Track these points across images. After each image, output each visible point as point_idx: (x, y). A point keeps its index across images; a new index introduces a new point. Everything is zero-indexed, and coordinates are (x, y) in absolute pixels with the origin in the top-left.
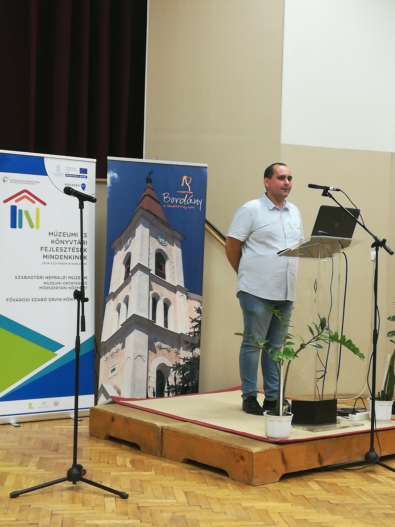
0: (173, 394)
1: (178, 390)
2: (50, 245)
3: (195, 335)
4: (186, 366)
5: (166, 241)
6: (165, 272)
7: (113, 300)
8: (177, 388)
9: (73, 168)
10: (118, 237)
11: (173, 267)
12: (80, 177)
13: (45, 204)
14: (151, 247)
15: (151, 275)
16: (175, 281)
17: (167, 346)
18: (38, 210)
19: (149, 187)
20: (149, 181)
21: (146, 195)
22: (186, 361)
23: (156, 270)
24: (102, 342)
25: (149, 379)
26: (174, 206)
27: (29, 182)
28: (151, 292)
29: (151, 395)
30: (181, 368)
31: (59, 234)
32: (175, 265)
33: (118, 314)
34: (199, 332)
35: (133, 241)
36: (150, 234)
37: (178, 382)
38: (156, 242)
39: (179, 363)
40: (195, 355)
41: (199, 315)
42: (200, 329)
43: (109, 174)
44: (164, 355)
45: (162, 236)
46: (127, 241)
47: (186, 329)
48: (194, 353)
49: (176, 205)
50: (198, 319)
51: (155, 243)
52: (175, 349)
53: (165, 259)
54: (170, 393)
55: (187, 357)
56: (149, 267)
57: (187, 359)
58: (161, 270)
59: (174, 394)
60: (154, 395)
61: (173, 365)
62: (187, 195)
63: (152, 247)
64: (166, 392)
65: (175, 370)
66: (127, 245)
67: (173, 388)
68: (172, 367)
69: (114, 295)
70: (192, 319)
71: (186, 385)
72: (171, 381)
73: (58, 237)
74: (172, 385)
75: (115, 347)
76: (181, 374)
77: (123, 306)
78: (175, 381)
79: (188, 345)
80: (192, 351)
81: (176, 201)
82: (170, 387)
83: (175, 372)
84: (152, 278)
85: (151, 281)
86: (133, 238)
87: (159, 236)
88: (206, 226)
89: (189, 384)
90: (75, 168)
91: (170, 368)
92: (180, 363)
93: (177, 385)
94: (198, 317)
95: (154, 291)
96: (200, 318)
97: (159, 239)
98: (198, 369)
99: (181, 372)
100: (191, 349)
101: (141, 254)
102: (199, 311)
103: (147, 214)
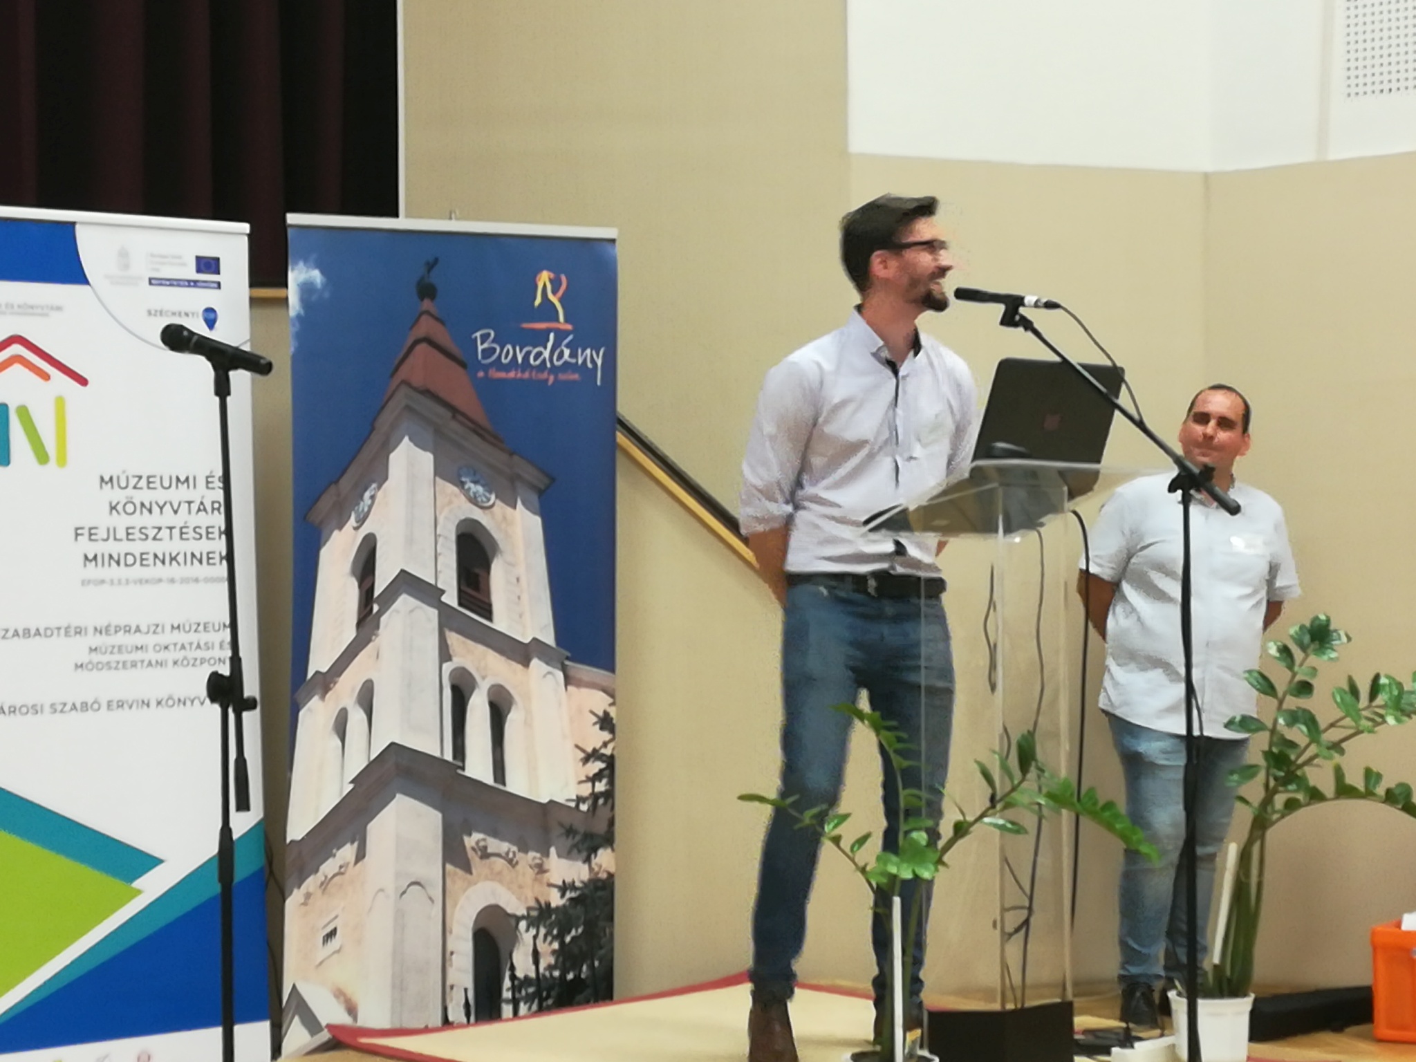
0: (530, 1008)
1: (544, 994)
2: (104, 520)
3: (594, 806)
4: (571, 911)
5: (491, 494)
6: (489, 597)
7: (323, 697)
8: (543, 985)
9: (173, 257)
10: (330, 485)
11: (518, 580)
12: (198, 284)
13: (83, 381)
14: (441, 513)
15: (443, 609)
16: (524, 627)
17: (504, 847)
18: (60, 402)
19: (428, 313)
20: (427, 291)
21: (417, 342)
22: (568, 895)
23: (460, 591)
24: (288, 841)
25: (451, 960)
26: (512, 374)
27: (28, 310)
28: (448, 668)
29: (456, 1014)
30: (553, 917)
31: (133, 481)
32: (521, 570)
33: (340, 743)
34: (609, 795)
35: (380, 494)
36: (439, 472)
37: (546, 966)
38: (456, 496)
39: (547, 900)
40: (598, 873)
41: (606, 736)
42: (611, 782)
43: (296, 272)
44: (497, 876)
45: (475, 474)
46: (363, 496)
47: (567, 785)
48: (596, 864)
49: (519, 371)
50: (603, 751)
51: (454, 499)
52: (532, 854)
53: (490, 554)
54: (522, 1004)
55: (574, 882)
56: (439, 581)
57: (573, 887)
58: (478, 590)
59: (535, 1007)
60: (468, 1015)
61: (529, 909)
62: (552, 336)
63: (444, 514)
64: (507, 1001)
65: (533, 926)
66: (361, 509)
67: (530, 987)
68: (523, 917)
69: (326, 682)
70: (583, 751)
71: (570, 976)
72: (523, 964)
73: (130, 491)
74: (526, 977)
75: (334, 856)
76: (555, 938)
77: (357, 717)
78: (536, 962)
79: (574, 838)
80: (588, 860)
81: (520, 360)
82: (518, 984)
83: (533, 931)
84: (447, 619)
85: (446, 629)
86: (379, 487)
87: (465, 477)
88: (621, 438)
89: (580, 971)
90: (180, 257)
91: (518, 919)
92: (550, 904)
93: (544, 975)
94: (605, 745)
95: (457, 662)
96: (610, 746)
97: (466, 487)
98: (611, 918)
99: (555, 932)
100: (584, 854)
101: (410, 540)
102: (606, 722)
103: (426, 405)
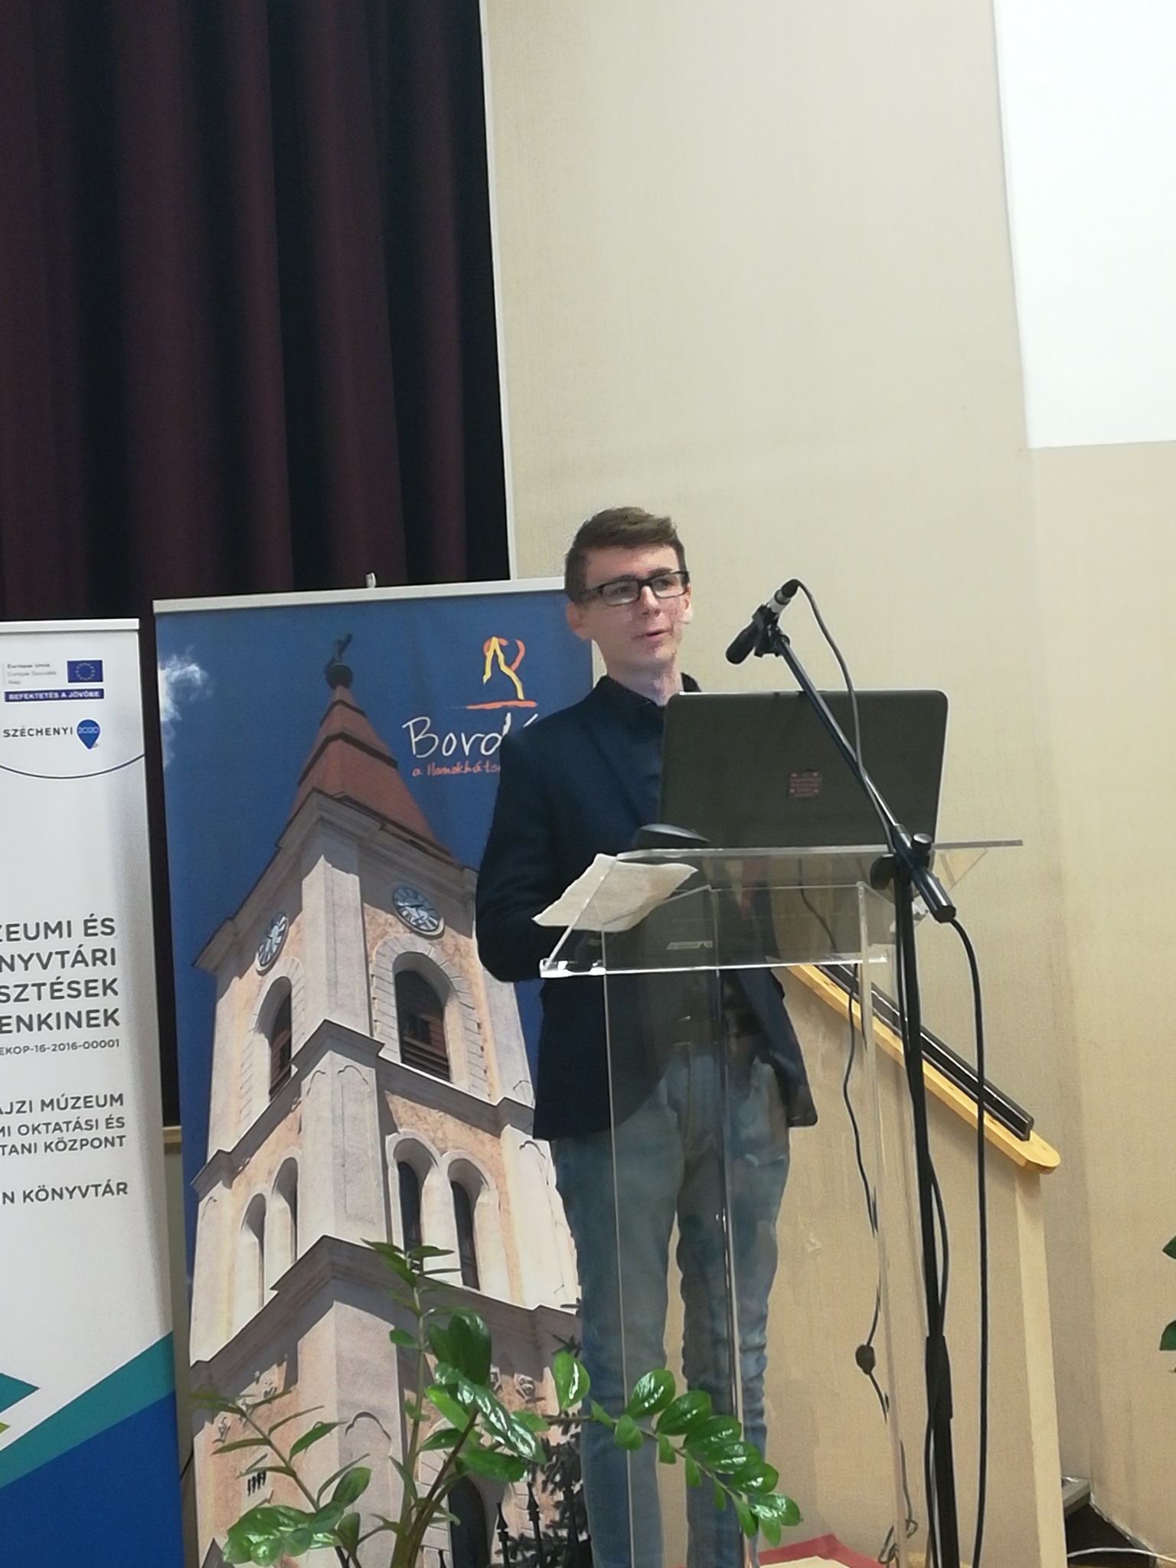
5: (438, 920)
6: (445, 1051)
7: (229, 1185)
9: (38, 666)
10: (224, 922)
11: (479, 1025)
12: (71, 695)
14: (372, 948)
16: (491, 1085)
19: (342, 702)
20: (339, 676)
23: (403, 1044)
24: (192, 1363)
26: (457, 770)
28: (391, 1140)
32: (483, 1013)
33: (256, 1240)
35: (292, 929)
36: (368, 896)
37: (548, 1522)
38: (390, 925)
45: (416, 898)
46: (269, 932)
47: (563, 1286)
49: (467, 763)
51: (388, 929)
52: (518, 1377)
53: (442, 995)
56: (375, 1034)
58: (428, 1041)
62: (510, 716)
63: (376, 949)
66: (267, 949)
67: (528, 1549)
69: (232, 1164)
72: (516, 1520)
74: (522, 1536)
75: (258, 1381)
77: (277, 1206)
81: (467, 748)
82: (511, 1546)
83: (527, 1478)
84: (387, 1080)
85: (387, 1092)
86: (291, 921)
87: (403, 901)
90: (48, 665)
92: (548, 1441)
93: (545, 1535)
95: (405, 1132)
97: (405, 913)
99: (558, 1478)
101: (333, 984)
103: (346, 816)
